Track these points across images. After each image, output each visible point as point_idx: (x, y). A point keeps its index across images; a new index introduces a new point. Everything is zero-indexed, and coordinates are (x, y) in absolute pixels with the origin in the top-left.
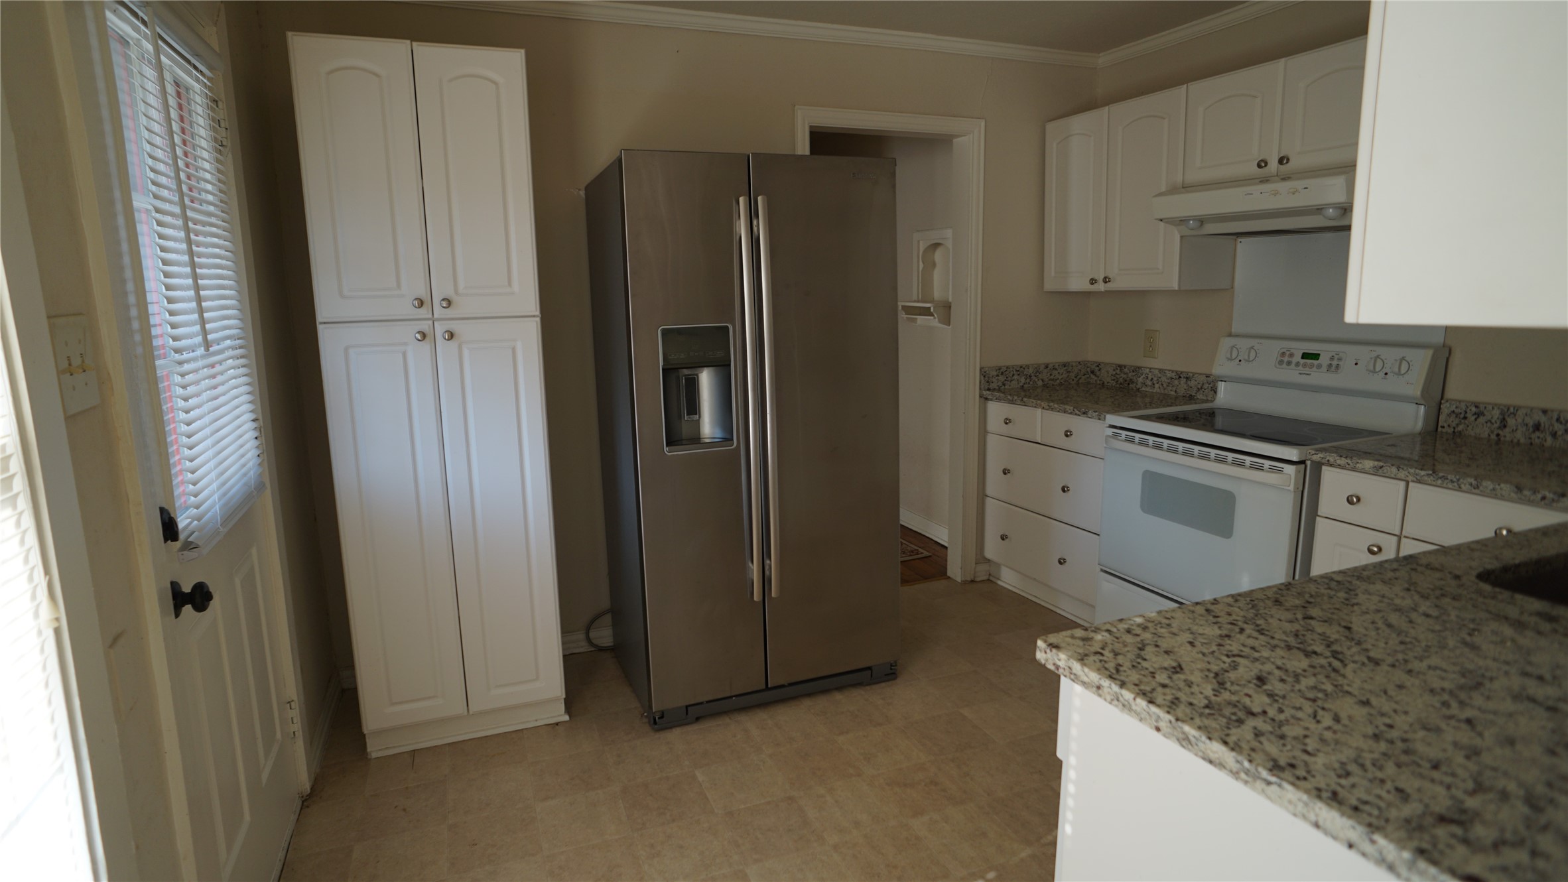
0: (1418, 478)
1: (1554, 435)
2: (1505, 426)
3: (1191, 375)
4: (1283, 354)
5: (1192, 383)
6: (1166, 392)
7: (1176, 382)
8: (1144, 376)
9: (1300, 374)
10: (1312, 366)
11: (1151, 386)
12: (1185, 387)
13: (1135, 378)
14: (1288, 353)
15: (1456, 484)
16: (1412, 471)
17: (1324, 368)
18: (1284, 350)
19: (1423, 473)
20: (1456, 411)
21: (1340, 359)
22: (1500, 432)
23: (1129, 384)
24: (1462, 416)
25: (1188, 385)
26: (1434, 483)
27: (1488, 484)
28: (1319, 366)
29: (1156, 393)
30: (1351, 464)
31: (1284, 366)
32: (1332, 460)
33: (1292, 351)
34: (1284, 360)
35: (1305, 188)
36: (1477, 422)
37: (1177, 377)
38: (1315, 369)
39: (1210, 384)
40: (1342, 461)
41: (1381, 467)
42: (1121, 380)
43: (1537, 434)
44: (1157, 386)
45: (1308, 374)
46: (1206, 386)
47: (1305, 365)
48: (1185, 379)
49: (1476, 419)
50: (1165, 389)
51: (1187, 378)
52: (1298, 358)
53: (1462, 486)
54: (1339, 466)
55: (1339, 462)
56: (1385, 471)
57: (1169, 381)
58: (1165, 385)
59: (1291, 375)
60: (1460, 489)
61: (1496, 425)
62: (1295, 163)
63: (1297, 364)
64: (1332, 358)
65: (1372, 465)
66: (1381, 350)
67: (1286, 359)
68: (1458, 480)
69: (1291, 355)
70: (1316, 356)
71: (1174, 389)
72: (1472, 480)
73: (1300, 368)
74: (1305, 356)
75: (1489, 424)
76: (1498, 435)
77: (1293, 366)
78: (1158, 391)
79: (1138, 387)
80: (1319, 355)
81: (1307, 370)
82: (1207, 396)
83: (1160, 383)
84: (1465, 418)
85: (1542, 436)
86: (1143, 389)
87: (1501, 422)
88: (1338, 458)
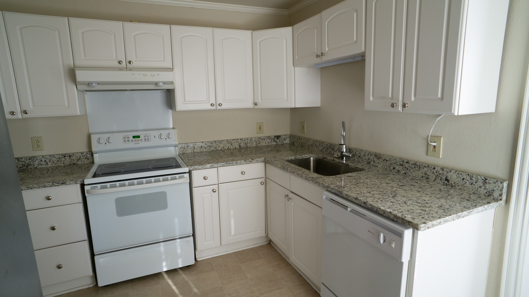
0: (223, 165)
1: (205, 148)
2: (195, 148)
3: (72, 154)
4: (125, 138)
5: (74, 158)
6: (57, 165)
7: (63, 159)
8: (39, 160)
9: (135, 144)
10: (138, 140)
11: (45, 164)
12: (69, 160)
13: (31, 163)
14: (126, 137)
15: (232, 164)
16: (221, 164)
17: (143, 140)
18: (125, 136)
19: (224, 163)
20: (182, 147)
21: (148, 136)
22: (194, 150)
23: (27, 166)
24: (184, 148)
25: (71, 159)
26: (227, 165)
27: (239, 161)
28: (141, 140)
29: (50, 167)
30: (203, 167)
31: (127, 142)
32: (197, 168)
33: (128, 136)
34: (126, 140)
35: (158, 75)
36: (188, 149)
37: (63, 157)
38: (140, 141)
39: (84, 156)
40: (200, 167)
41: (212, 165)
42: (20, 165)
43: (202, 149)
44: (49, 163)
45: (138, 144)
46: (82, 158)
47: (135, 141)
48: (69, 157)
49: (187, 148)
50: (56, 164)
51: (70, 156)
52: (131, 138)
53: (234, 164)
54: (200, 169)
55: (199, 168)
56: (214, 166)
57: (58, 160)
58: (55, 162)
59: (132, 145)
60: (233, 165)
61: (192, 148)
62: (134, 64)
63: (132, 141)
64: (145, 136)
65: (210, 166)
66: (161, 132)
67: (127, 139)
68: (232, 163)
69: (128, 138)
70: (139, 137)
71: (62, 163)
72: (235, 162)
73: (134, 142)
74: (134, 137)
75: (191, 149)
76: (193, 151)
77: (130, 142)
78: (51, 165)
79: (35, 167)
80: (139, 136)
81: (137, 142)
82: (84, 162)
83: (52, 162)
84: (185, 148)
85: (203, 149)
86: (40, 167)
87: (193, 147)
88: (199, 166)
